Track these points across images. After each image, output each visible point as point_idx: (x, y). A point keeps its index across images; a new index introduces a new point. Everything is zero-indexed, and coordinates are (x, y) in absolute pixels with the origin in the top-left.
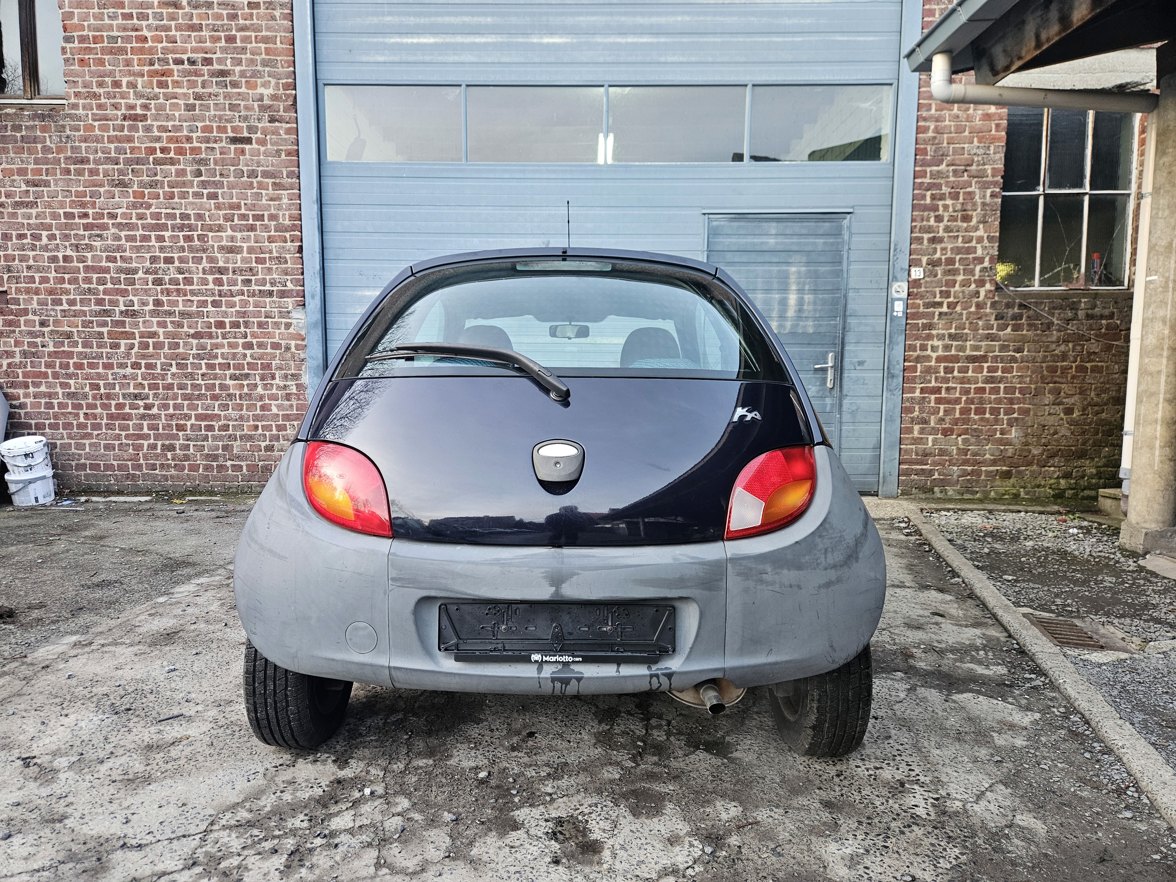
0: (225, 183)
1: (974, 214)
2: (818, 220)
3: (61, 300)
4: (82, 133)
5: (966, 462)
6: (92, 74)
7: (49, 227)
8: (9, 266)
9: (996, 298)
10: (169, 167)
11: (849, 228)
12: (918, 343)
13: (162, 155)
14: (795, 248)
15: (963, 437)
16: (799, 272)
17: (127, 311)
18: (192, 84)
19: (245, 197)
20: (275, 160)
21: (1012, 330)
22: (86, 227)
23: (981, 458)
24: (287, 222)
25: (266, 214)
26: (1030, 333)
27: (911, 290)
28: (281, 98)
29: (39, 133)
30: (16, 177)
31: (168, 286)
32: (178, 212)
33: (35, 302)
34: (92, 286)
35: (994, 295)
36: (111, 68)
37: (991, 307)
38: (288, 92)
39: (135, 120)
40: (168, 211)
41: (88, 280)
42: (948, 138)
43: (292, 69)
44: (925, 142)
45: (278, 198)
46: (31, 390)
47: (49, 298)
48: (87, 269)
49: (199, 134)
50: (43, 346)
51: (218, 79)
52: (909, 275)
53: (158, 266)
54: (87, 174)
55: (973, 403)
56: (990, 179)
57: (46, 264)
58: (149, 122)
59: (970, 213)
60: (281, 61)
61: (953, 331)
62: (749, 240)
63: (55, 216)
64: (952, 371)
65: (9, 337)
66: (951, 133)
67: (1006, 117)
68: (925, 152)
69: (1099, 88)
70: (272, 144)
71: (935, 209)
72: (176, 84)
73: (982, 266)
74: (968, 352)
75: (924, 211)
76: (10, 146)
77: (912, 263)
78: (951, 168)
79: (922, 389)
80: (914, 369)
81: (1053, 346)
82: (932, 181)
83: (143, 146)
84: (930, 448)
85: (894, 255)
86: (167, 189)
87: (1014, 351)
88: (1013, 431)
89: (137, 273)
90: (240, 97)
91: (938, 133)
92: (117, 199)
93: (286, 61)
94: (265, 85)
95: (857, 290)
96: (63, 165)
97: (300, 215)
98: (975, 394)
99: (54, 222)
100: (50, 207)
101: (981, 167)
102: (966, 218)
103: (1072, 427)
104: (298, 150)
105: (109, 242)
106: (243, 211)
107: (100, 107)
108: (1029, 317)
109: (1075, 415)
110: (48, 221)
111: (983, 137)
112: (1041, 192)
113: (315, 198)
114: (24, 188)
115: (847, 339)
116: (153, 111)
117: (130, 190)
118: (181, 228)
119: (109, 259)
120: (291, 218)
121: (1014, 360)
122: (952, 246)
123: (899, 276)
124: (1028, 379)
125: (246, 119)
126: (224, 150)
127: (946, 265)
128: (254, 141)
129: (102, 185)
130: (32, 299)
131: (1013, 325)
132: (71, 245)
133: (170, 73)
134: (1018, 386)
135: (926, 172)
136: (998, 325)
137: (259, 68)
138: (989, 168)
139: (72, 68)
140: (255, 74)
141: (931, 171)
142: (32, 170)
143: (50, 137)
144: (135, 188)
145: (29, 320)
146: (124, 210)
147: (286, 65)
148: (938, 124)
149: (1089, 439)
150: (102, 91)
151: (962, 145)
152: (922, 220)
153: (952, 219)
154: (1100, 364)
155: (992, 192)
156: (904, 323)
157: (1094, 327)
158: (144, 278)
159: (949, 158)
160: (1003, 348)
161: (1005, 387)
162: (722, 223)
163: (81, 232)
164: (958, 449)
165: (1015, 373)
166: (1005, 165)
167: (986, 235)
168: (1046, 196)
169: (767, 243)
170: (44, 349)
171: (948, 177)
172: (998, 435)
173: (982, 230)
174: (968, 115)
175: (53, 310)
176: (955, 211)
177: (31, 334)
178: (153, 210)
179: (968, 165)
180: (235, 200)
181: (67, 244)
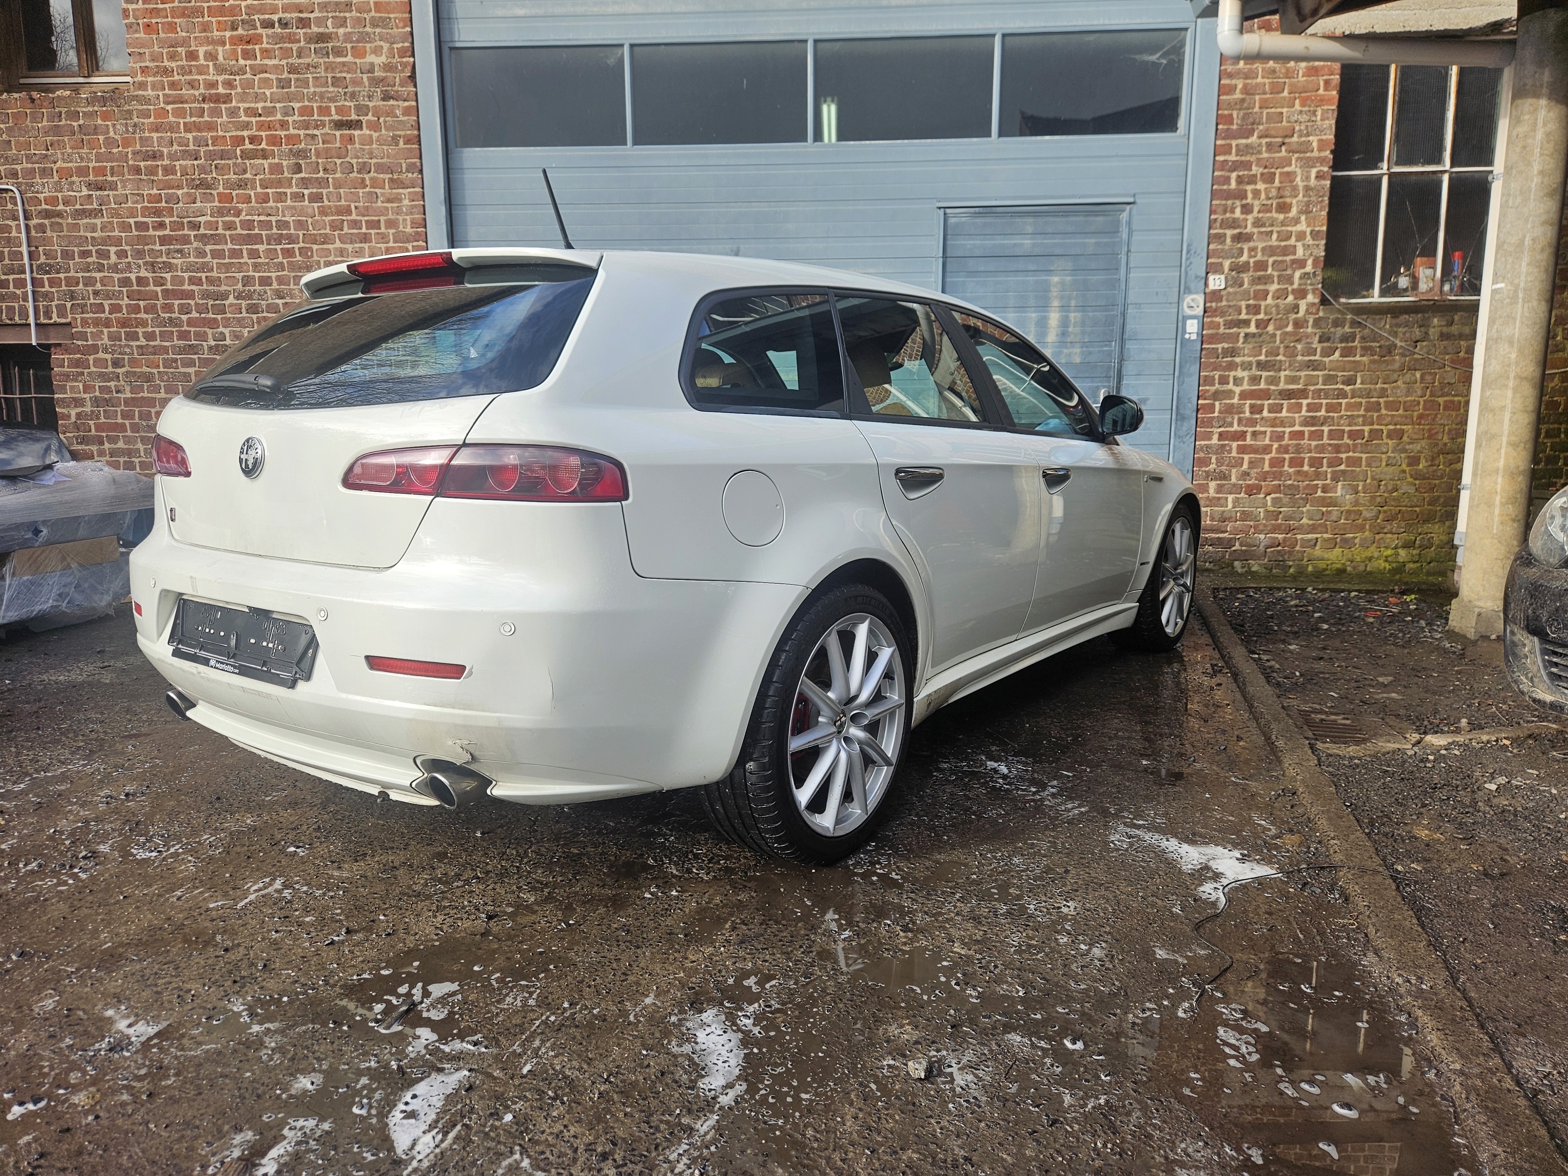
0: (330, 180)
1: (1294, 201)
2: (1088, 214)
3: (137, 333)
4: (152, 120)
5: (1276, 529)
6: (162, 43)
7: (118, 242)
8: (72, 292)
9: (1321, 314)
10: (260, 161)
11: (1129, 223)
12: (1217, 374)
13: (251, 146)
14: (1058, 251)
15: (1273, 496)
16: (1062, 283)
17: (217, 346)
18: (286, 53)
19: (355, 198)
20: (391, 150)
21: (1341, 356)
22: (163, 240)
23: (1297, 524)
24: (409, 230)
25: (382, 219)
26: (1364, 359)
27: (1208, 305)
28: (397, 68)
29: (100, 122)
30: (74, 178)
31: (265, 314)
32: (273, 219)
33: (105, 337)
34: (173, 315)
35: (1318, 310)
36: (184, 34)
37: (1313, 327)
38: (404, 60)
39: (215, 102)
40: (262, 218)
41: (168, 308)
42: (1260, 99)
43: (409, 29)
44: (1231, 106)
45: (398, 199)
46: (107, 445)
47: (123, 331)
48: (166, 293)
49: (296, 118)
50: (117, 392)
51: (317, 46)
52: (1206, 285)
53: (252, 289)
54: (160, 173)
55: (1287, 452)
56: (1316, 154)
57: (117, 288)
58: (234, 104)
59: (1288, 200)
60: (395, 18)
61: (1262, 358)
62: (999, 241)
63: (126, 227)
64: (1259, 410)
65: (76, 381)
66: (1265, 93)
67: (1339, 71)
68: (1229, 120)
69: (1465, 27)
70: (387, 129)
71: (1242, 195)
72: (266, 53)
73: (1303, 271)
74: (1282, 386)
75: (1226, 199)
76: (66, 139)
77: (1211, 269)
78: (1264, 141)
79: (1220, 434)
80: (1211, 408)
81: (1395, 376)
82: (1238, 158)
83: (228, 135)
84: (1230, 511)
85: (1187, 259)
86: (259, 190)
87: (1343, 383)
88: (1339, 487)
89: (227, 299)
90: (346, 69)
91: (1247, 94)
92: (198, 204)
93: (401, 20)
94: (377, 51)
95: (1138, 305)
96: (131, 163)
97: (425, 220)
98: (1290, 439)
99: (123, 234)
100: (118, 215)
101: (1303, 139)
102: (1284, 208)
103: (1417, 482)
104: (419, 135)
105: (192, 259)
106: (354, 217)
107: (173, 85)
108: (1363, 338)
109: (1421, 466)
110: (116, 233)
111: (1308, 98)
112: (1385, 170)
113: (442, 197)
114: (85, 192)
115: (1124, 372)
116: (239, 90)
117: (214, 192)
118: (279, 239)
119: (192, 281)
120: (414, 224)
121: (1342, 394)
122: (1264, 244)
123: (1192, 286)
124: (1361, 420)
125: (353, 96)
126: (328, 138)
127: (1255, 271)
128: (364, 125)
129: (179, 187)
130: (102, 332)
131: (1343, 349)
132: (145, 264)
133: (257, 39)
134: (1347, 429)
135: (1230, 146)
136: (1323, 348)
137: (368, 29)
138: (1314, 140)
139: (137, 35)
140: (364, 38)
141: (1237, 145)
142: (94, 168)
143: (114, 125)
144: (221, 189)
145: (100, 359)
146: (209, 218)
147: (401, 25)
148: (1249, 81)
149: (1439, 497)
150: (174, 64)
151: (1279, 110)
152: (1225, 212)
153: (1266, 209)
154: (1456, 399)
155: (1318, 172)
156: (1199, 348)
157: (1450, 349)
158: (236, 304)
159: (1261, 127)
160: (1329, 379)
161: (1330, 431)
162: (963, 219)
163: (157, 247)
164: (1267, 511)
165: (1343, 413)
166: (1336, 136)
167: (1308, 230)
168: (1391, 176)
169: (1022, 244)
170: (119, 395)
171: (1260, 152)
172: (1319, 493)
173: (1304, 223)
174: (1288, 69)
175: (128, 346)
176: (1268, 198)
177: (104, 377)
178: (243, 217)
179: (1286, 136)
180: (343, 203)
181: (141, 262)
